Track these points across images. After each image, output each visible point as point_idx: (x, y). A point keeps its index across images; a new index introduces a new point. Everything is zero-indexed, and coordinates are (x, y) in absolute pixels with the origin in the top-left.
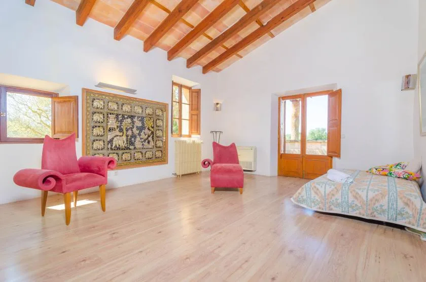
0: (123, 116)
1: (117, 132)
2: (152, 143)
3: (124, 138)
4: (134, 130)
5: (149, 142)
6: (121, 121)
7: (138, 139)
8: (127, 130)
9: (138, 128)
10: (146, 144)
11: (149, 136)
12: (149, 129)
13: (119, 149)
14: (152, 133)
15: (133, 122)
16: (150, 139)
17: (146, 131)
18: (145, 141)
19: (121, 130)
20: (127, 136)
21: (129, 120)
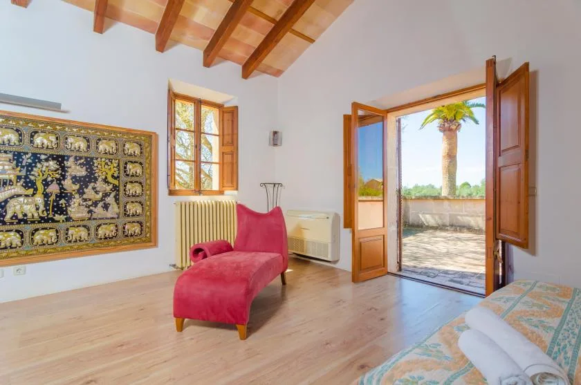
0: (35, 155)
1: (18, 189)
2: (114, 209)
3: (39, 199)
4: (67, 183)
5: (106, 207)
6: (30, 167)
7: (77, 200)
8: (46, 184)
9: (75, 179)
10: (99, 211)
11: (106, 195)
12: (105, 181)
13: (24, 221)
14: (116, 188)
15: (63, 168)
16: (110, 200)
17: (100, 185)
18: (95, 204)
19: (29, 184)
20: (46, 195)
21: (53, 164)
